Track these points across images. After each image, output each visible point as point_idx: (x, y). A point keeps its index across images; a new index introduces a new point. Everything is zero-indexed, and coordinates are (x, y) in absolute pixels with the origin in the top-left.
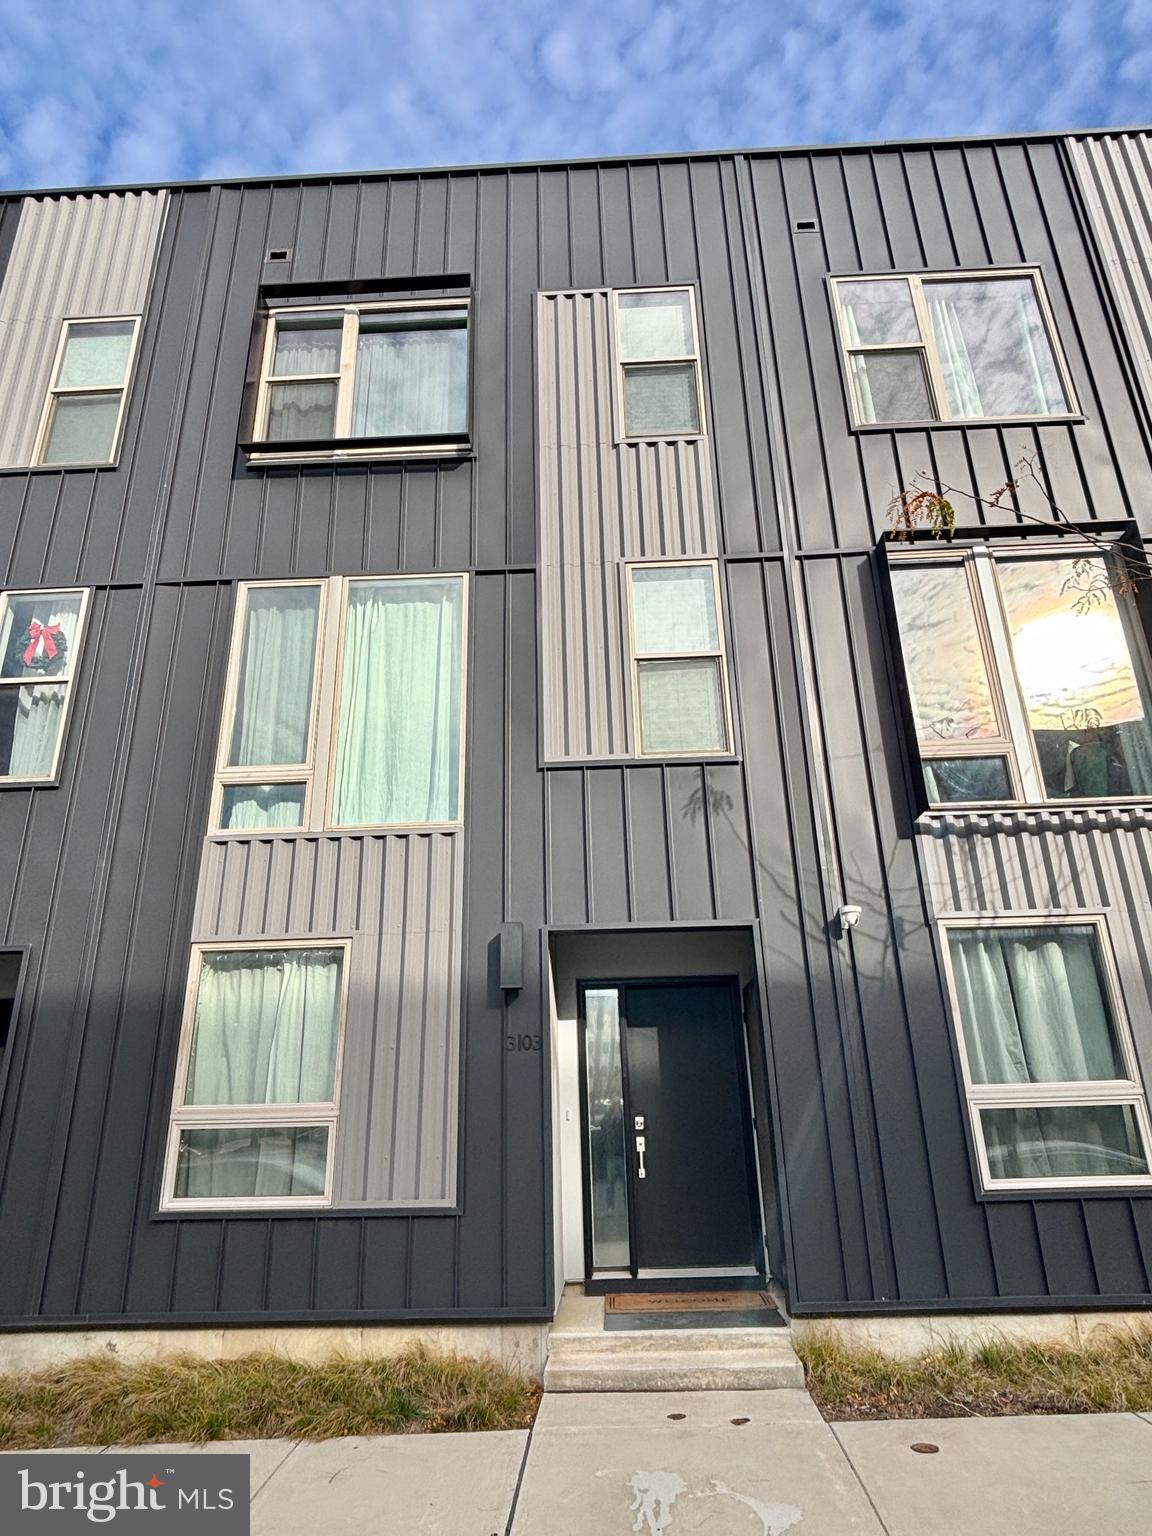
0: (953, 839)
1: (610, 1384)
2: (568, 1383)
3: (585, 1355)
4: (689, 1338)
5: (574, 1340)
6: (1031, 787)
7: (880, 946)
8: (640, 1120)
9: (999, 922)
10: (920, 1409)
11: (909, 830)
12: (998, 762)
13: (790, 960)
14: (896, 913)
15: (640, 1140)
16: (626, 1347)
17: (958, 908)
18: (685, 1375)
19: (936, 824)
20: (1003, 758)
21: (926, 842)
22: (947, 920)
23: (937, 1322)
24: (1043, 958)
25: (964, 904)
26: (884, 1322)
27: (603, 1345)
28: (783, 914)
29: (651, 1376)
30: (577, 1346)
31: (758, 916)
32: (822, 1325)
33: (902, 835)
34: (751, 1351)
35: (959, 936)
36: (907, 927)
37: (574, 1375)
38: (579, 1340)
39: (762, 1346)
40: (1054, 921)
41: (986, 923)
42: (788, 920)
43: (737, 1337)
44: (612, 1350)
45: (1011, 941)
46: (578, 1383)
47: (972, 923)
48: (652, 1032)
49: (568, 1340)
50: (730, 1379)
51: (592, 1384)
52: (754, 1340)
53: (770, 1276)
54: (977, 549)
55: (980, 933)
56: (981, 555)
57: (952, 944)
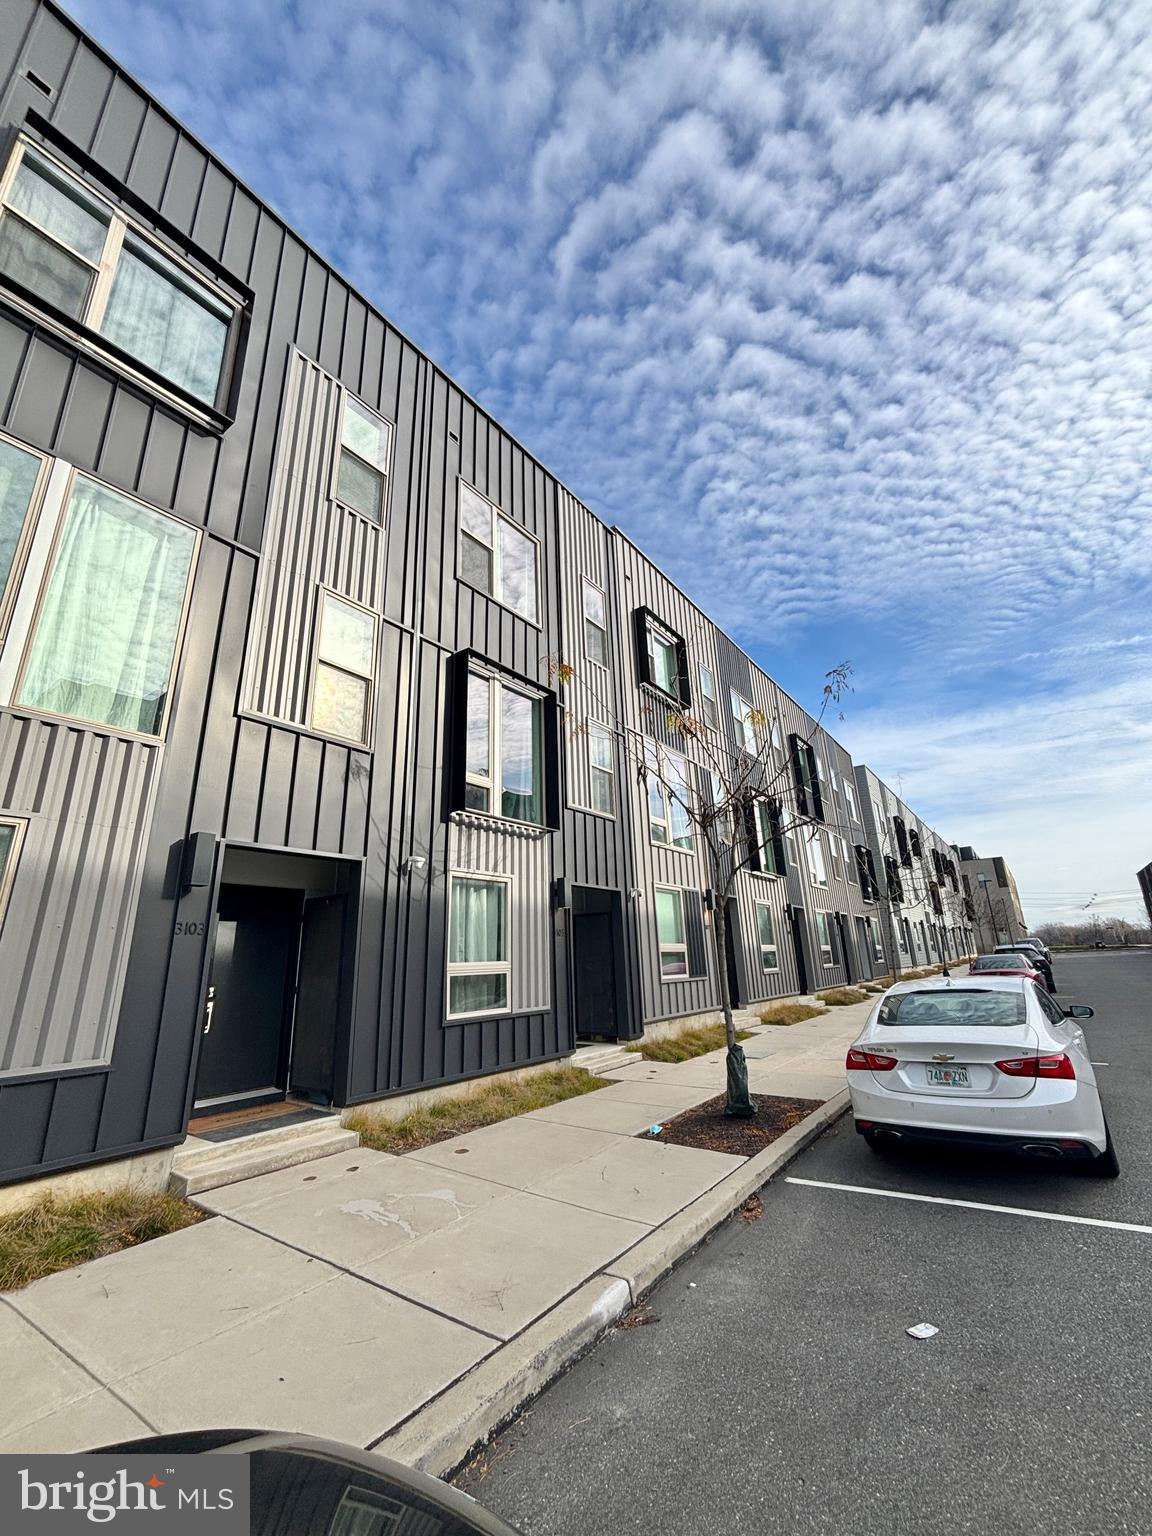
0: (464, 827)
1: (238, 1176)
2: (207, 1184)
3: (203, 1164)
4: (279, 1134)
5: (194, 1155)
6: (496, 808)
7: (423, 881)
8: (212, 989)
9: (474, 876)
10: (429, 1140)
11: (446, 819)
12: (485, 791)
13: (378, 884)
14: (434, 864)
15: (210, 1005)
16: (235, 1151)
17: (459, 866)
18: (291, 1156)
19: (457, 818)
20: (488, 789)
21: (452, 826)
22: (455, 870)
23: (413, 1097)
24: (479, 897)
25: (462, 864)
26: (388, 1101)
27: (219, 1152)
28: (378, 855)
29: (268, 1163)
30: (197, 1159)
31: (365, 855)
32: (359, 1109)
33: (442, 821)
34: (318, 1134)
35: (459, 881)
36: (437, 873)
37: (212, 1177)
38: (199, 1153)
39: (324, 1129)
40: (494, 879)
41: (469, 876)
42: (380, 858)
43: (309, 1127)
44: (224, 1155)
45: (471, 886)
46: (214, 1182)
47: (463, 875)
48: (233, 924)
49: (189, 1156)
50: (317, 1152)
51: (225, 1180)
52: (319, 1127)
53: (288, 1091)
54: (497, 676)
55: (465, 881)
56: (498, 680)
57: (454, 885)
